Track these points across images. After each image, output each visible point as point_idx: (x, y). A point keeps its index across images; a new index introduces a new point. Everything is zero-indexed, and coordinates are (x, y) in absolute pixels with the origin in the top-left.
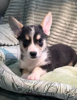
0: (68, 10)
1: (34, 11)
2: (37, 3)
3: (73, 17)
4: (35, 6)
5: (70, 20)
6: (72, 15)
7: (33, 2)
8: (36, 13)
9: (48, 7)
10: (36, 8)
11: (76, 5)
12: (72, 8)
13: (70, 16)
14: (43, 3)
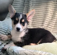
0: (52, 5)
1: (31, 7)
3: (55, 9)
4: (32, 4)
5: (53, 11)
6: (55, 8)
7: (30, 2)
8: (32, 8)
9: (39, 4)
10: (32, 5)
11: (56, 2)
12: (54, 3)
13: (53, 8)
14: (36, 2)
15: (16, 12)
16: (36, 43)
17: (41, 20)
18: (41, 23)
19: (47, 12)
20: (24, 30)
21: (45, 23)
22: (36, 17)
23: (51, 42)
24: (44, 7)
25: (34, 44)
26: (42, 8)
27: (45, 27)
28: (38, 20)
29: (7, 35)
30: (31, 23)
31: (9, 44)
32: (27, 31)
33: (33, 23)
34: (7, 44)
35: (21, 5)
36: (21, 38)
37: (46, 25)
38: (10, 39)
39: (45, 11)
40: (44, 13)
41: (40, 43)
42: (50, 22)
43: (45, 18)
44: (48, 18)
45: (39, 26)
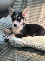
19: (41, 12)
21: (39, 20)
23: (44, 35)
24: (38, 8)
25: (30, 36)
26: (37, 8)
27: (38, 23)
28: (33, 18)
29: (9, 29)
30: (28, 20)
33: (30, 20)
36: (20, 31)
37: (40, 22)
38: (11, 32)
40: (39, 12)
41: (35, 36)
42: (43, 20)
43: (39, 16)
44: (42, 16)
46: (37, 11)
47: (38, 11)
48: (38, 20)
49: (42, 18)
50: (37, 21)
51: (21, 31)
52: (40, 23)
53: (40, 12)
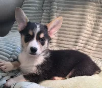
0: (92, 9)
1: (56, 12)
2: (58, 4)
3: (98, 16)
4: (56, 7)
5: (95, 19)
7: (54, 3)
8: (58, 14)
10: (58, 9)
13: (95, 15)
14: (65, 3)
15: (28, 21)
16: (64, 76)
17: (74, 35)
18: (74, 40)
19: (85, 22)
20: (43, 52)
21: (81, 41)
22: (65, 30)
28: (67, 36)
29: (11, 62)
30: (55, 41)
31: (15, 78)
32: (48, 55)
33: (59, 41)
34: (12, 77)
35: (37, 8)
37: (82, 45)
39: (80, 20)
40: (80, 23)
43: (80, 32)
44: (86, 31)
45: (69, 46)
46: (76, 21)
47: (79, 21)
48: (77, 40)
49: (87, 35)
50: (76, 44)
51: (40, 67)
52: (84, 47)
53: (82, 22)
